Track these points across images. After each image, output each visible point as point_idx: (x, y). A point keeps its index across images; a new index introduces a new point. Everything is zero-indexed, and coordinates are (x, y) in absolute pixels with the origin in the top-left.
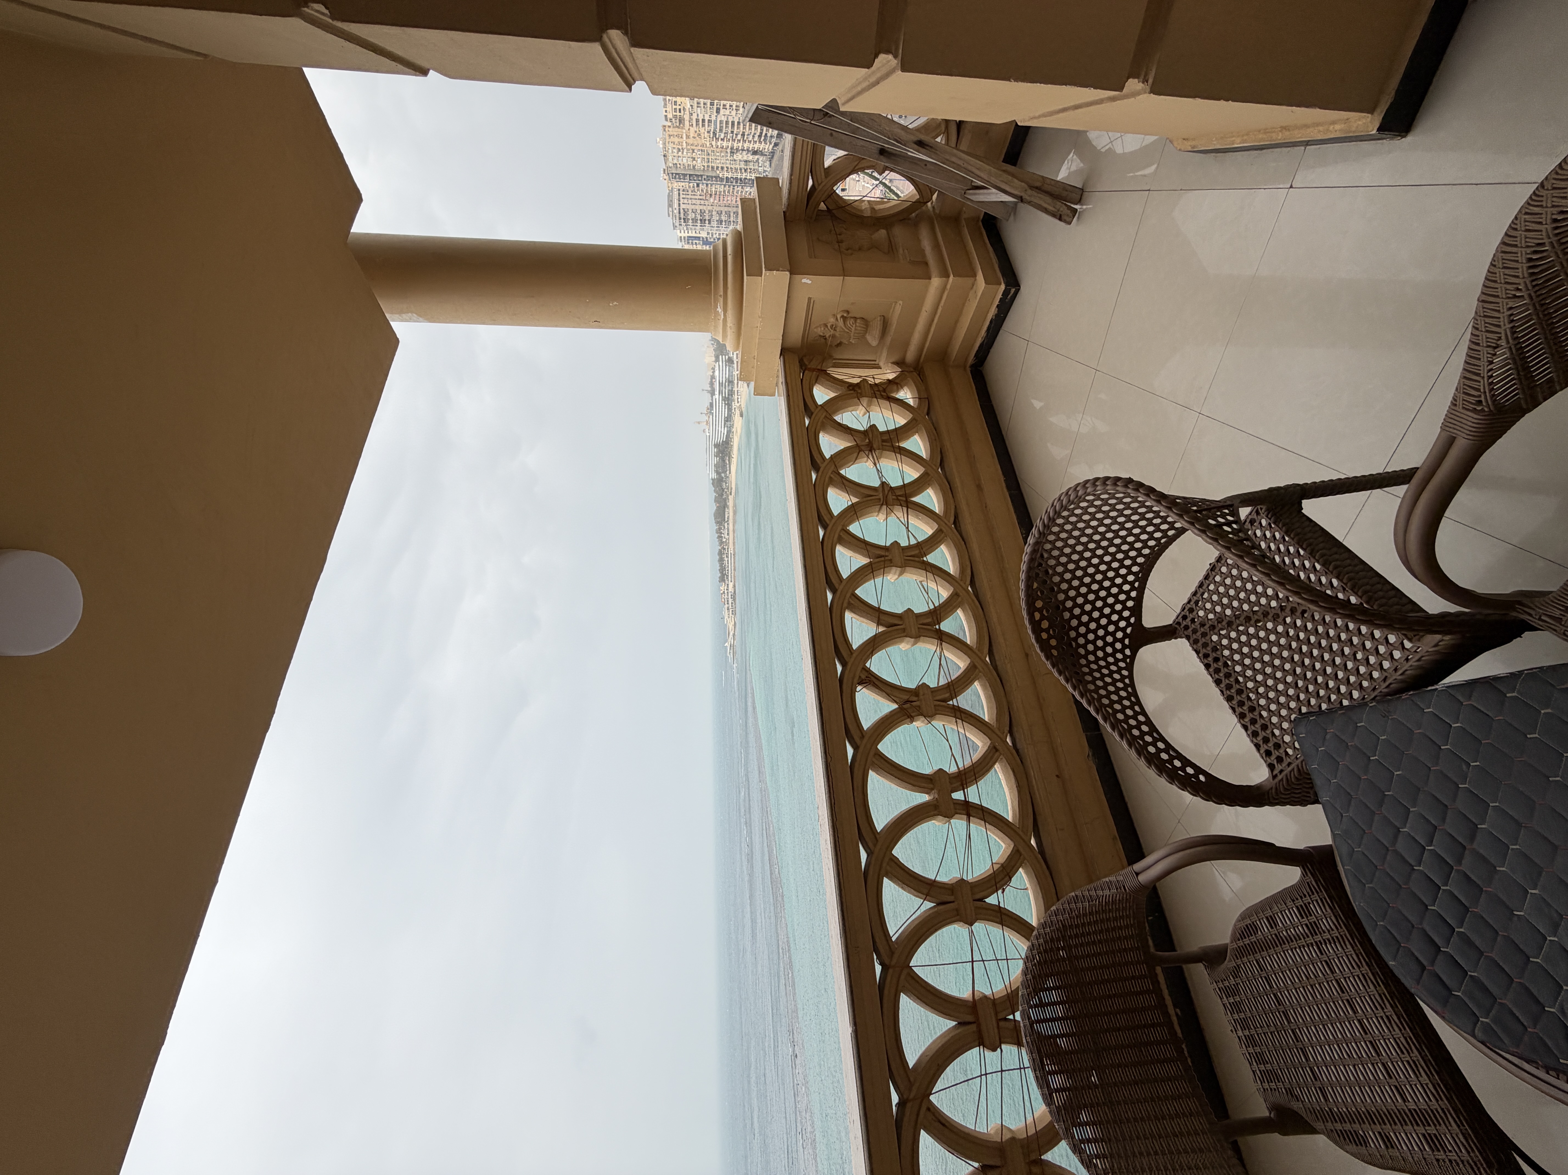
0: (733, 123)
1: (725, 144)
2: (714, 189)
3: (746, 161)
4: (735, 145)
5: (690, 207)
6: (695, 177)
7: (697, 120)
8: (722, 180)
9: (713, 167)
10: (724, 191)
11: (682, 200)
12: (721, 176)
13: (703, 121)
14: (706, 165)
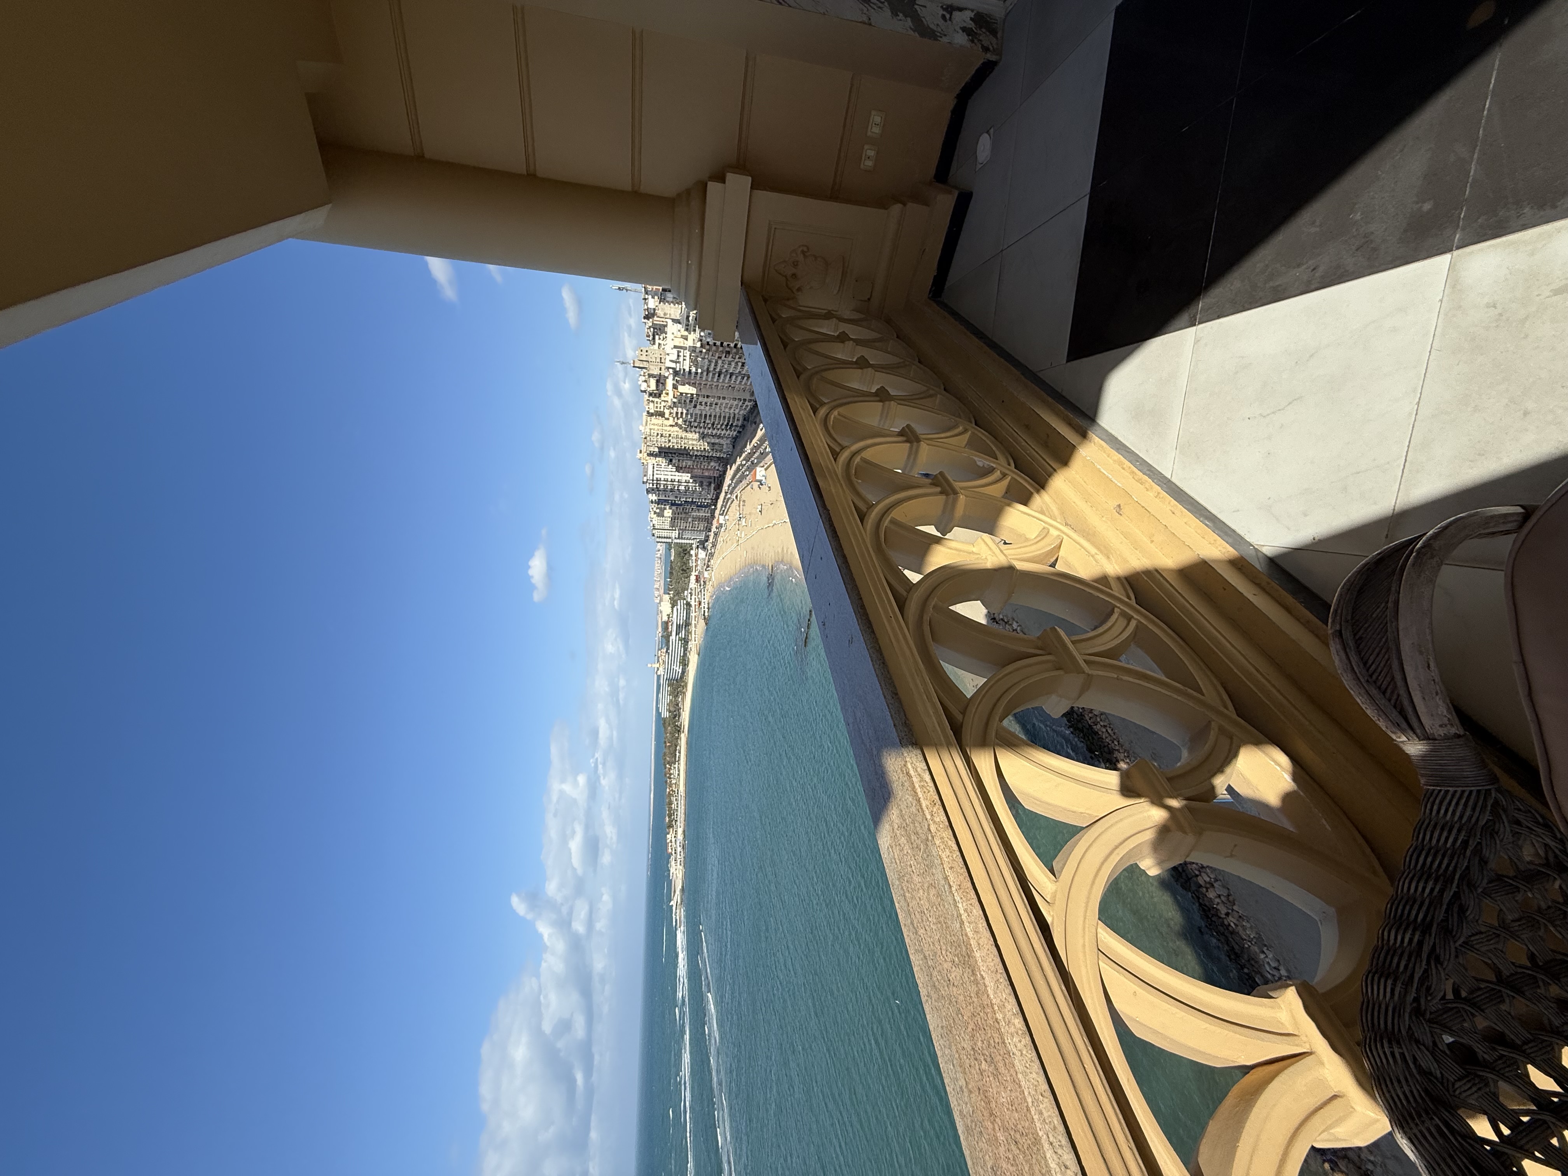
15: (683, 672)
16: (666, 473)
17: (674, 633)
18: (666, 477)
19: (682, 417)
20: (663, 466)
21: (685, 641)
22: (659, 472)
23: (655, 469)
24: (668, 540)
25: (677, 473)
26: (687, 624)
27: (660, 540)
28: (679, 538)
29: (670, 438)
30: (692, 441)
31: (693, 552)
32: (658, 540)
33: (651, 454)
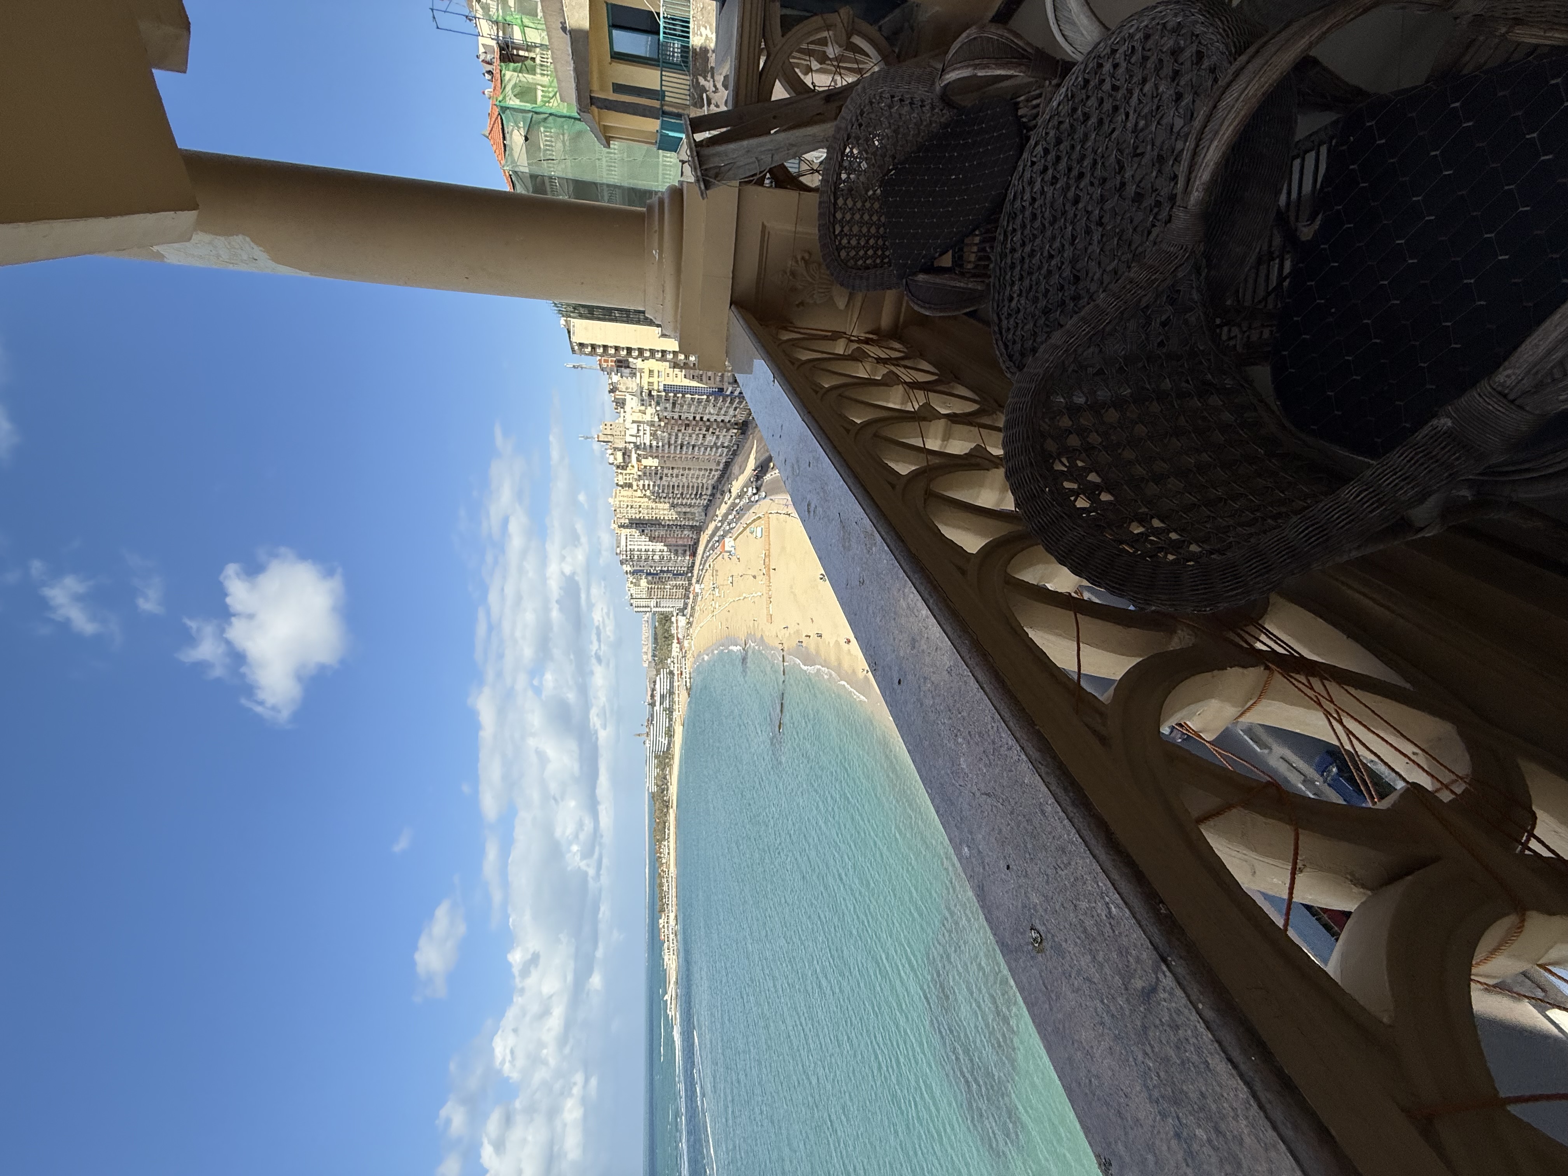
0: (673, 486)
1: (667, 500)
2: (656, 534)
3: (685, 513)
4: (675, 501)
5: (636, 548)
6: (639, 524)
7: (644, 485)
8: (664, 526)
9: (656, 518)
10: (666, 535)
11: (629, 543)
12: (663, 523)
13: (649, 485)
14: (650, 516)
15: (669, 745)
16: (639, 543)
17: (658, 703)
18: (640, 547)
19: (649, 488)
20: (636, 537)
21: (670, 711)
22: (632, 543)
23: (628, 540)
24: (646, 609)
25: (650, 543)
26: (671, 693)
28: (658, 606)
29: (641, 509)
30: (664, 511)
31: (674, 619)
32: (636, 609)
33: (622, 526)
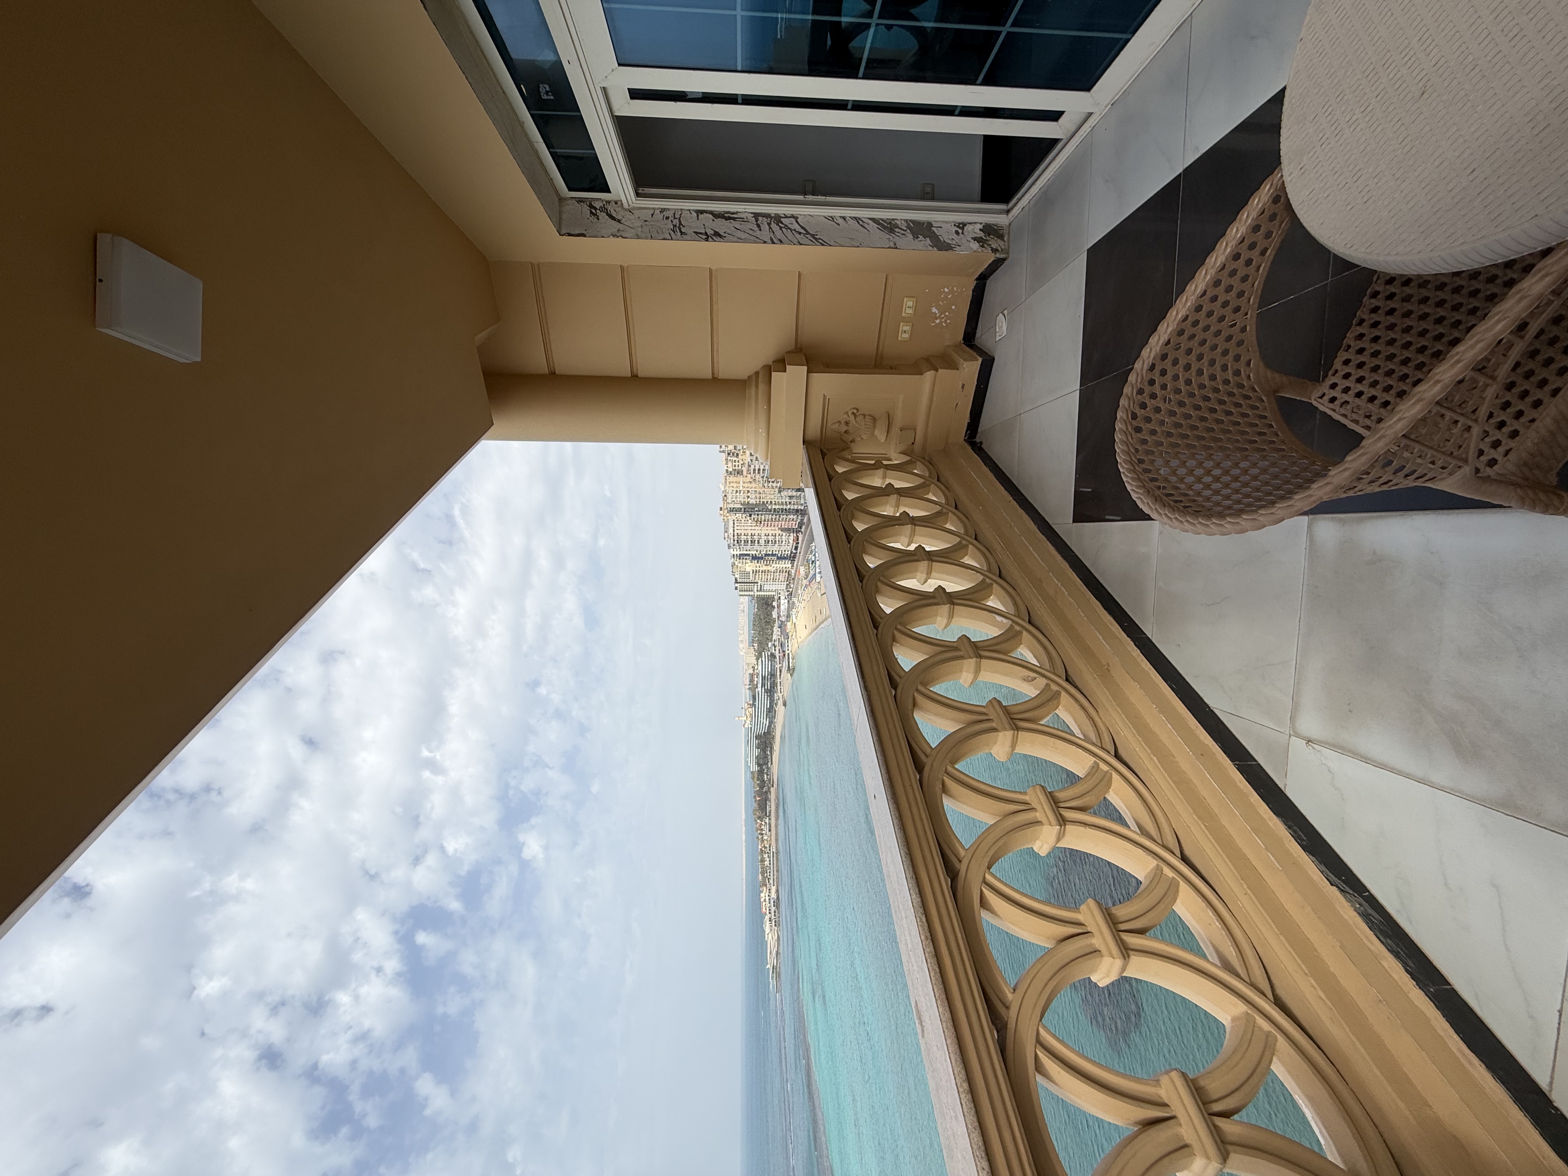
1: (774, 485)
2: (763, 518)
5: (743, 532)
6: (748, 509)
8: (770, 511)
9: (763, 502)
10: (772, 519)
11: (736, 528)
12: (770, 508)
14: (758, 500)
15: (771, 723)
16: (746, 528)
17: (760, 685)
18: (746, 532)
19: (759, 473)
20: (743, 521)
21: (771, 692)
22: (739, 528)
23: (736, 524)
24: (752, 593)
25: (756, 528)
26: (773, 675)
27: (743, 593)
28: (761, 590)
29: (749, 494)
30: (771, 496)
31: (775, 604)
32: (741, 593)
33: (732, 510)
